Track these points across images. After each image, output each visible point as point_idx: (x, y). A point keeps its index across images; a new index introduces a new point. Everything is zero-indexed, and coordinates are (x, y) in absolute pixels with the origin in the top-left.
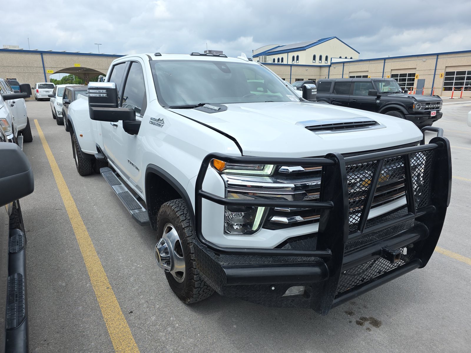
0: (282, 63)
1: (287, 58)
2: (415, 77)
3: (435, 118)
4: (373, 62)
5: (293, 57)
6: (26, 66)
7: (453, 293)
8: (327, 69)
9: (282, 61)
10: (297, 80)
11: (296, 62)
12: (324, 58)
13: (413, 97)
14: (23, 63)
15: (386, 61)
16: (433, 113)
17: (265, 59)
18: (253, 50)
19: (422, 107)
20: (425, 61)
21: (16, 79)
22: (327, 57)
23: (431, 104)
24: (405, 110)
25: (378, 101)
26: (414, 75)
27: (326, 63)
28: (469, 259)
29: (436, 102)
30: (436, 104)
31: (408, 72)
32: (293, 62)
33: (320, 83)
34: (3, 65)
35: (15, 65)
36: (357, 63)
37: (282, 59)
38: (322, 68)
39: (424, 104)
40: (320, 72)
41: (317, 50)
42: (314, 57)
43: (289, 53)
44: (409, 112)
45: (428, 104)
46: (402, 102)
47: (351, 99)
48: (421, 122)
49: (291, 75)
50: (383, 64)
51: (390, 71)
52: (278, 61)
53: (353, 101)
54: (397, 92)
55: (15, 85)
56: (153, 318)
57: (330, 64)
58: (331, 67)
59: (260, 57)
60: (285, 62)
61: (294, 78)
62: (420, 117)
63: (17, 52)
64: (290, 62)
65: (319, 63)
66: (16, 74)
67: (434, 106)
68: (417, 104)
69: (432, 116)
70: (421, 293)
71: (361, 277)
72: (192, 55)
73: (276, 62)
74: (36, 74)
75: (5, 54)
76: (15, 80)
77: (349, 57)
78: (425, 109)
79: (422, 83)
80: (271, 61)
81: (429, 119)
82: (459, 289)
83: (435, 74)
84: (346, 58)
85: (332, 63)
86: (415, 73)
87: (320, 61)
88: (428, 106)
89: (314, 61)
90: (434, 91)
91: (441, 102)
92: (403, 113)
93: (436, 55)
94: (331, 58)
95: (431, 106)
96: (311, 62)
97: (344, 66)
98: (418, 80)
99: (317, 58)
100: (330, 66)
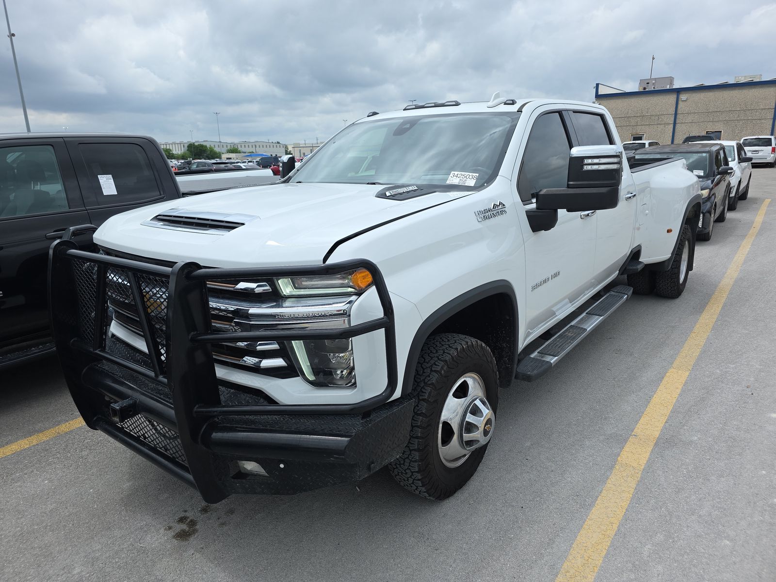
6: (745, 109)
14: (740, 105)
21: (721, 131)
34: (708, 111)
35: (727, 109)
63: (737, 87)
66: (724, 123)
74: (759, 122)
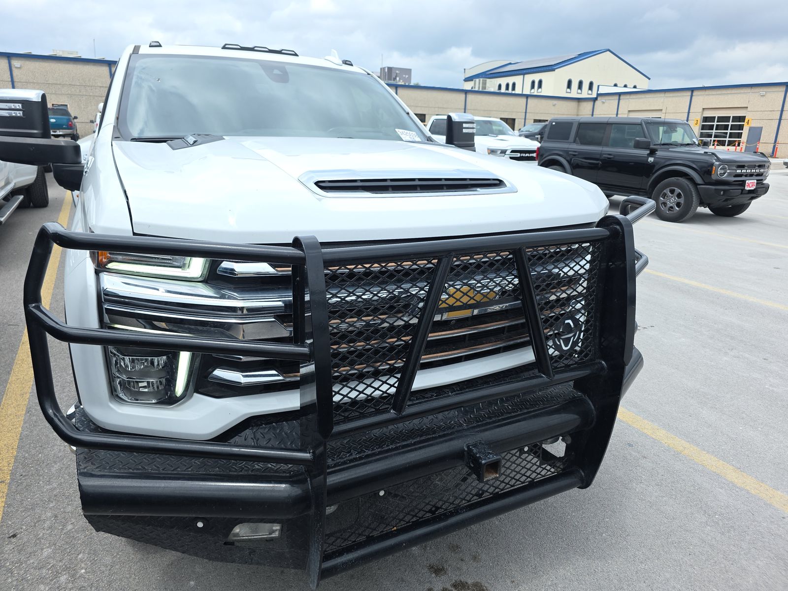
0: (513, 92)
1: (523, 84)
2: (745, 123)
3: (754, 194)
4: (671, 94)
5: (533, 82)
6: (84, 84)
7: (670, 540)
8: (590, 104)
9: (514, 89)
10: (536, 121)
11: (538, 90)
12: (586, 86)
13: (713, 154)
14: (79, 80)
15: (695, 93)
16: (751, 184)
17: (484, 83)
18: (465, 69)
19: (728, 171)
20: (764, 96)
21: (67, 105)
22: (591, 84)
23: (746, 168)
24: (699, 176)
25: (651, 159)
26: (742, 119)
27: (590, 94)
28: (731, 467)
29: (757, 164)
30: (757, 167)
31: (732, 114)
32: (533, 91)
33: (554, 123)
34: (48, 83)
35: (67, 83)
36: (642, 96)
37: (514, 85)
38: (581, 102)
39: (732, 166)
40: (578, 110)
41: (575, 72)
42: (569, 84)
43: (526, 76)
44: (704, 181)
45: (742, 167)
46: (693, 162)
47: (605, 154)
48: (726, 200)
49: (526, 113)
50: (689, 98)
51: (701, 110)
52: (507, 88)
53: (608, 158)
54: (688, 144)
55: (63, 115)
56: (47, 552)
57: (595, 96)
58: (597, 102)
59: (475, 81)
60: (518, 91)
61: (531, 117)
62: (725, 191)
64: (527, 91)
65: (578, 93)
66: (68, 97)
67: (752, 171)
68: (720, 165)
69: (747, 188)
70: (604, 535)
71: (428, 504)
72: (224, 48)
73: (503, 90)
75: (51, 64)
76: (65, 107)
77: (630, 85)
78: (734, 177)
79: (756, 133)
80: (494, 89)
81: (742, 193)
82: (687, 531)
83: (780, 119)
84: (625, 86)
85: (598, 95)
86: (745, 116)
87: (579, 91)
88: (740, 171)
89: (568, 90)
90: (777, 148)
91: (767, 164)
92: (694, 181)
93: (784, 85)
94: (598, 86)
95: (748, 171)
96: (563, 92)
97: (619, 99)
98: (751, 129)
99: (575, 85)
100: (595, 100)
